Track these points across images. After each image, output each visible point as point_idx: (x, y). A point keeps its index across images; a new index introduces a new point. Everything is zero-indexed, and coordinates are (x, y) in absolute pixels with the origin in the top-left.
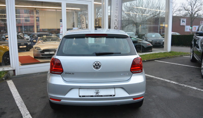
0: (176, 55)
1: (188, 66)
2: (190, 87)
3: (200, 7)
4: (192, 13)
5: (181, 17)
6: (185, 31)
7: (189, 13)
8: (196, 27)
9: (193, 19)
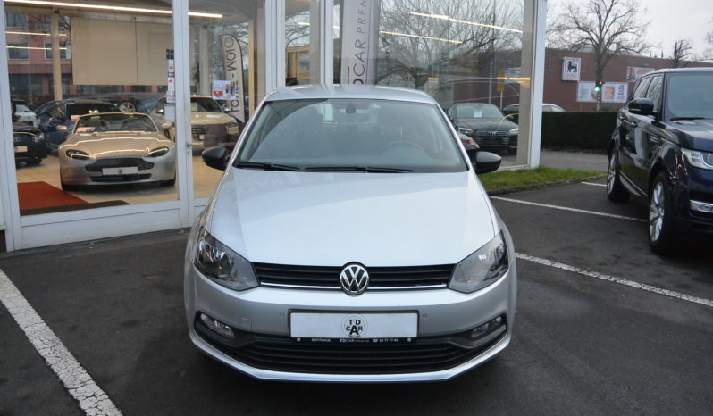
0: (557, 178)
1: (603, 214)
2: (619, 281)
3: (626, 18)
4: (601, 39)
5: (565, 52)
6: (579, 100)
7: (592, 40)
8: (613, 88)
9: (604, 59)
